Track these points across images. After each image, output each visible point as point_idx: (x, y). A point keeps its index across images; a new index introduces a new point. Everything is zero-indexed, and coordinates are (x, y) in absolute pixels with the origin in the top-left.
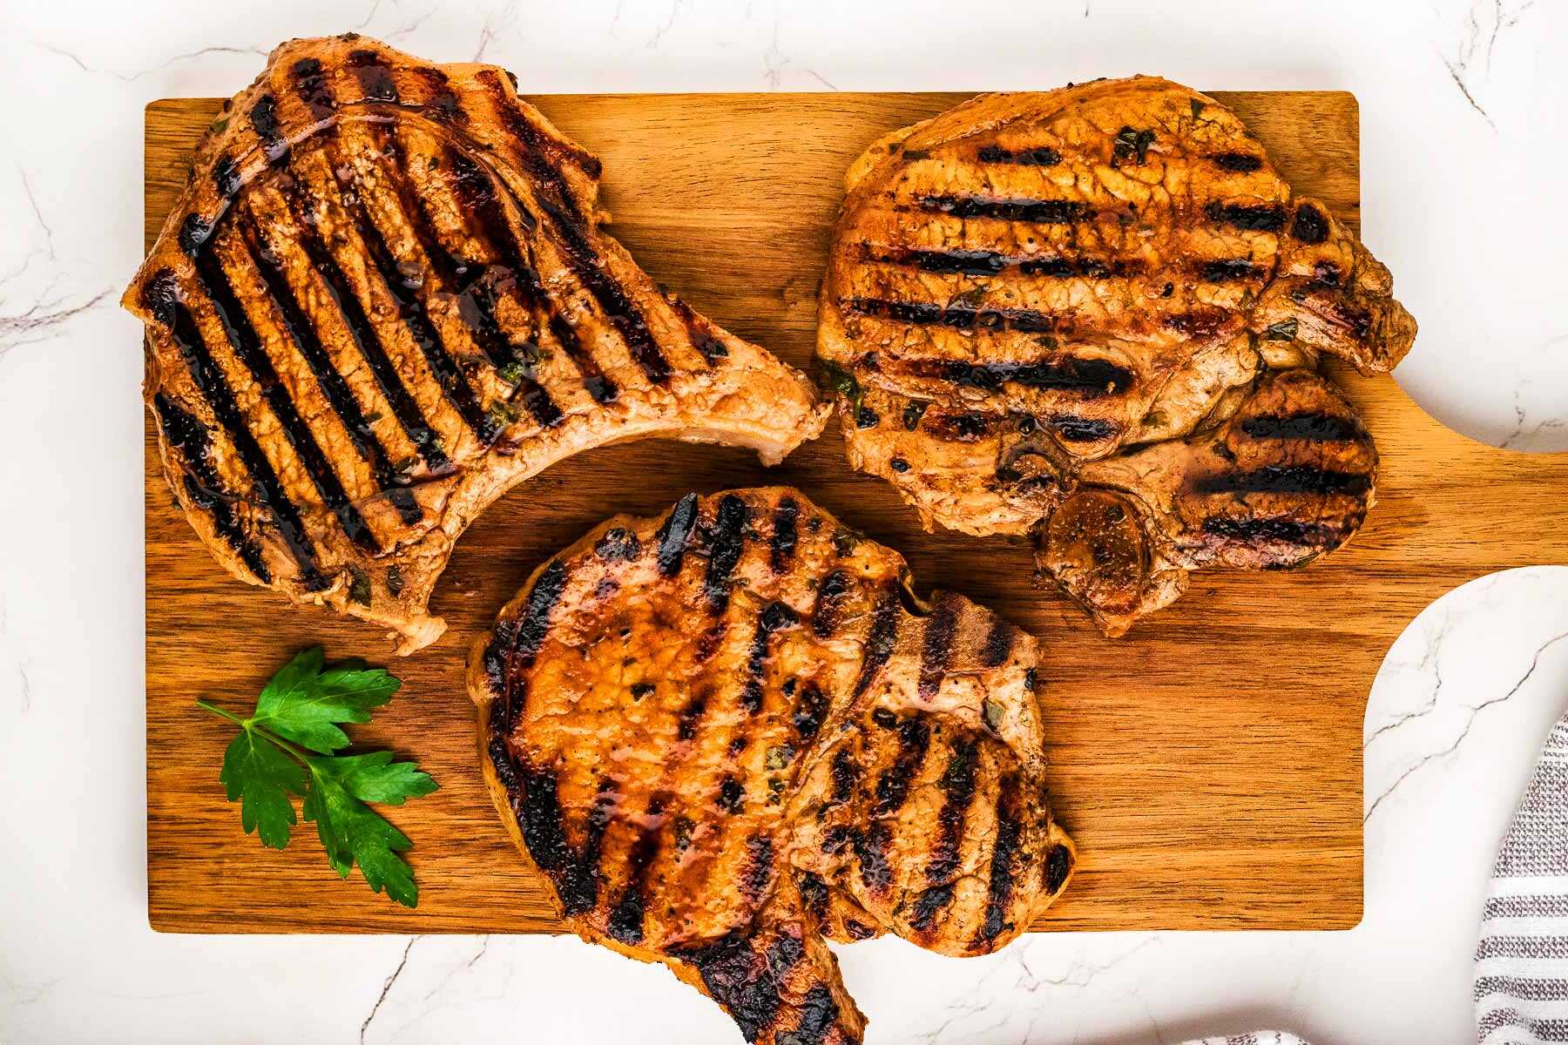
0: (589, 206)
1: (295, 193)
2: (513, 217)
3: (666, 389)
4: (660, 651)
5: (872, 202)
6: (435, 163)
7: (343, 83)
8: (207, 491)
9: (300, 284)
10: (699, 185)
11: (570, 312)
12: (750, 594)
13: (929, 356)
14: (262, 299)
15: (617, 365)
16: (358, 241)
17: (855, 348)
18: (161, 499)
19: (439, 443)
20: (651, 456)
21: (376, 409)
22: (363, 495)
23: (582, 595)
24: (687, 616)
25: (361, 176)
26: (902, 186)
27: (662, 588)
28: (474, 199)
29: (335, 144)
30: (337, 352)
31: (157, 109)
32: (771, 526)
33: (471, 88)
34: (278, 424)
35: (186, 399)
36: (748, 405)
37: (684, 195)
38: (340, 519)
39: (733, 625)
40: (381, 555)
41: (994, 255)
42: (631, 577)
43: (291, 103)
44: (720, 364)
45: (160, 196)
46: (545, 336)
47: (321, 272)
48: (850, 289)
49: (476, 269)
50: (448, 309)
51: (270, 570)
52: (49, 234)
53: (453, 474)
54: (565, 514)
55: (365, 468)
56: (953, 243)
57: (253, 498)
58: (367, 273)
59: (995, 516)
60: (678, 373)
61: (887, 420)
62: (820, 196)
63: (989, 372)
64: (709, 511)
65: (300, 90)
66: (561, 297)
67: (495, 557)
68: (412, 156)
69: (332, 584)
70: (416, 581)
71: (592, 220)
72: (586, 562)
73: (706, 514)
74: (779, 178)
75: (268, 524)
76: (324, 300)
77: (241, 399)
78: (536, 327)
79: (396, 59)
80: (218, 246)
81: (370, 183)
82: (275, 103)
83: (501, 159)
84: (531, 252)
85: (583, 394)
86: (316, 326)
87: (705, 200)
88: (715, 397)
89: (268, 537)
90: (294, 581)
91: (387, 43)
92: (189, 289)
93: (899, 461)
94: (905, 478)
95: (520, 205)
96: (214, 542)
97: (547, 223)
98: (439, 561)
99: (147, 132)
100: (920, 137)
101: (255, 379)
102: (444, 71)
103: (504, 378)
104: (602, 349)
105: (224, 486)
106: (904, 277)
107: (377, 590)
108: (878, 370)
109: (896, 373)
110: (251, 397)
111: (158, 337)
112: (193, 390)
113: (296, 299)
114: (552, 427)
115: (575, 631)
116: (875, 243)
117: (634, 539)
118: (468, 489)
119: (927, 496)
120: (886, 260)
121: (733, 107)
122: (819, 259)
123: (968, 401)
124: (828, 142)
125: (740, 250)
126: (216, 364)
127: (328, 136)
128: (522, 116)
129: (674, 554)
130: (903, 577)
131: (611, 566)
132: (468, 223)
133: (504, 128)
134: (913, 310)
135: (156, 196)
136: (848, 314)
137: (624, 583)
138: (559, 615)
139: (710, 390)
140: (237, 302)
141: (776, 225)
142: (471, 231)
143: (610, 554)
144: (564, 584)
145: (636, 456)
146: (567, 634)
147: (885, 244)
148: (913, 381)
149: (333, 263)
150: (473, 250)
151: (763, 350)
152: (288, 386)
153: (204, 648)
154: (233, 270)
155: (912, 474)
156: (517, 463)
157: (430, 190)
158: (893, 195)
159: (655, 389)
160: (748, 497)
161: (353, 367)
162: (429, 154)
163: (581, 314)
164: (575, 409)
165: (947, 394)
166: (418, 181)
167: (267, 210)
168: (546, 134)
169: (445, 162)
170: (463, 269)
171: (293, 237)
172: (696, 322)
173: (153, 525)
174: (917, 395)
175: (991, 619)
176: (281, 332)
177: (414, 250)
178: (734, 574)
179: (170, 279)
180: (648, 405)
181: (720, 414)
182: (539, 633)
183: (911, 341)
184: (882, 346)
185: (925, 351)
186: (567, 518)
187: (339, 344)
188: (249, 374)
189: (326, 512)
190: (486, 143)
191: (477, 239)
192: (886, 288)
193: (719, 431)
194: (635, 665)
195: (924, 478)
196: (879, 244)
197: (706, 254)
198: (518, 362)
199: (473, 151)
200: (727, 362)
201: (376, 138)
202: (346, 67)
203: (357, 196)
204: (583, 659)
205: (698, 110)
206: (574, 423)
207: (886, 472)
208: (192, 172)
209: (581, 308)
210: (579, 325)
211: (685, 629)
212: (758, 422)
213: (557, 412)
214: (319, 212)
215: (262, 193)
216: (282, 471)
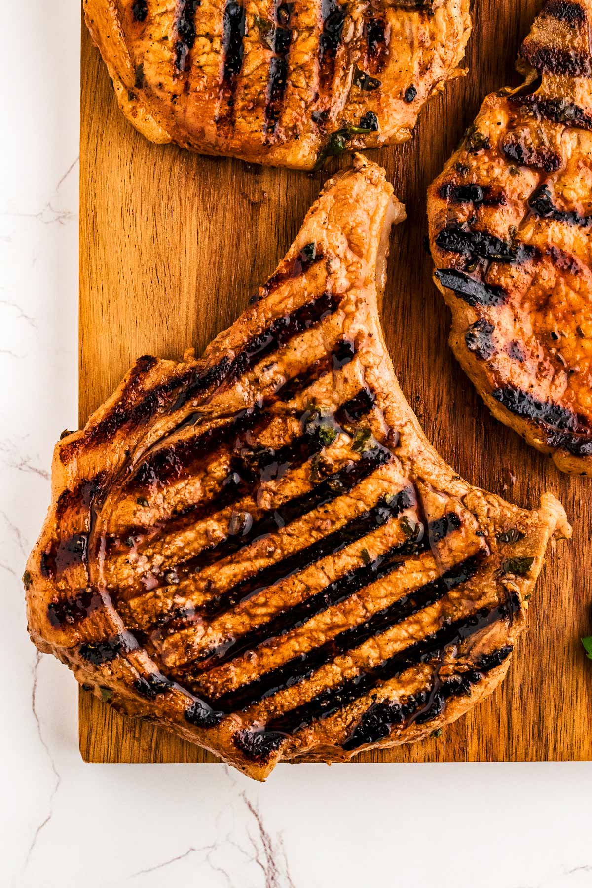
0: (181, 365)
1: (169, 625)
2: (190, 432)
3: (343, 297)
4: (570, 305)
5: (180, 116)
6: (141, 501)
7: (70, 581)
8: (429, 704)
9: (247, 622)
10: (160, 275)
11: (274, 382)
12: (523, 224)
13: (315, 68)
14: (261, 656)
15: (321, 341)
16: (210, 571)
17: (308, 132)
18: (429, 749)
19: (389, 498)
20: (396, 319)
21: (358, 554)
22: (433, 566)
23: (522, 372)
24: (541, 282)
25: (152, 567)
26: (166, 88)
27: (516, 304)
28: (174, 467)
29: (124, 590)
30: (308, 588)
31: (88, 752)
32: (464, 207)
33: (75, 469)
34: (371, 641)
35: (348, 722)
36: (357, 226)
37: (169, 290)
38: (455, 586)
39: (549, 240)
40: (487, 549)
41: (227, 10)
42: (507, 330)
43: (88, 629)
44: (322, 250)
45: (165, 750)
46: (294, 404)
47: (238, 603)
48: (257, 134)
49: (236, 465)
50: (271, 491)
51: (502, 646)
52: (193, 850)
53: (415, 487)
54: (445, 394)
55: (409, 564)
56: (217, 45)
57: (436, 662)
58: (238, 562)
59: (455, 12)
60: (329, 287)
61: (372, 105)
62: (171, 169)
63: (329, 17)
64: (451, 260)
65: (77, 620)
66: (261, 391)
67: (483, 455)
68: (135, 521)
69: (514, 592)
70: (511, 519)
71: (194, 363)
72: (495, 368)
73: (454, 261)
74: (154, 205)
75: (459, 649)
76: (262, 600)
77: (349, 673)
78: (287, 413)
79: (49, 535)
80: (213, 694)
81: (158, 559)
82: (87, 642)
83: (138, 443)
84: (221, 417)
85: (346, 371)
86: (285, 607)
87: (172, 271)
88: (350, 255)
89: (471, 649)
90: (510, 625)
91: (33, 545)
92: (251, 722)
93: (406, 96)
94: (422, 90)
95: (179, 427)
96: (474, 698)
97: (195, 403)
98: (491, 498)
99: (108, 761)
100: (122, 74)
101: (331, 662)
102: (59, 493)
103: (332, 439)
104: (306, 354)
105: (425, 689)
106: (246, 87)
107: (519, 551)
108: (328, 111)
109: (330, 96)
110: (347, 665)
111: (293, 748)
112: (340, 716)
113: (261, 626)
114: (376, 399)
115: (553, 380)
116: (216, 112)
117: (476, 325)
118: (428, 473)
119: (437, 72)
120: (231, 102)
121: (92, 245)
122: (226, 171)
123: (354, 35)
124: (123, 162)
125: (217, 241)
126: (318, 695)
127: (118, 595)
128: (100, 425)
129: (488, 291)
130: (506, 94)
131: (499, 347)
132: (195, 472)
133: (111, 441)
134: (276, 80)
135: (165, 753)
136: (278, 137)
137: (511, 337)
138: (541, 392)
139: (344, 259)
140: (263, 677)
141: (195, 207)
142: (202, 470)
143: (489, 347)
144: (515, 388)
145: (395, 331)
146: (556, 387)
147: (217, 104)
148: (337, 81)
149: (230, 592)
150: (219, 468)
151: (309, 213)
152: (337, 632)
153: (559, 711)
154: (235, 679)
155: (418, 84)
156: (406, 430)
157: (166, 506)
158: (174, 96)
159: (343, 308)
160: (438, 226)
161: (321, 575)
162: (134, 506)
163: (276, 373)
164: (360, 378)
165: (348, 53)
166: (157, 516)
167: (182, 650)
168: (117, 403)
169: (141, 492)
170: (236, 478)
171: (206, 628)
172: (284, 271)
173: (451, 754)
174: (350, 79)
175: (544, 17)
176: (290, 638)
177: (219, 521)
178: (505, 239)
179: (243, 736)
180: (357, 314)
181: (364, 251)
182: (556, 412)
183: (303, 82)
184: (307, 107)
185: (311, 71)
186: (449, 392)
187: (300, 587)
188: (327, 667)
189: (449, 600)
190: (124, 456)
191: (208, 464)
192: (257, 103)
193: (378, 256)
194: (583, 327)
195: (422, 73)
196: (217, 109)
197: (220, 269)
198: (318, 429)
199: (131, 467)
200: (319, 244)
201: (119, 553)
202: (55, 580)
203: (170, 571)
204: (577, 373)
205: (94, 276)
206: (371, 379)
207: (416, 107)
208: (148, 718)
209: (271, 373)
210: (285, 375)
211: (552, 283)
212: (372, 219)
213: (362, 394)
214: (184, 605)
215: (167, 653)
216: (412, 637)
